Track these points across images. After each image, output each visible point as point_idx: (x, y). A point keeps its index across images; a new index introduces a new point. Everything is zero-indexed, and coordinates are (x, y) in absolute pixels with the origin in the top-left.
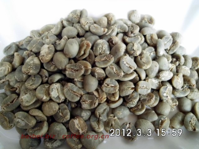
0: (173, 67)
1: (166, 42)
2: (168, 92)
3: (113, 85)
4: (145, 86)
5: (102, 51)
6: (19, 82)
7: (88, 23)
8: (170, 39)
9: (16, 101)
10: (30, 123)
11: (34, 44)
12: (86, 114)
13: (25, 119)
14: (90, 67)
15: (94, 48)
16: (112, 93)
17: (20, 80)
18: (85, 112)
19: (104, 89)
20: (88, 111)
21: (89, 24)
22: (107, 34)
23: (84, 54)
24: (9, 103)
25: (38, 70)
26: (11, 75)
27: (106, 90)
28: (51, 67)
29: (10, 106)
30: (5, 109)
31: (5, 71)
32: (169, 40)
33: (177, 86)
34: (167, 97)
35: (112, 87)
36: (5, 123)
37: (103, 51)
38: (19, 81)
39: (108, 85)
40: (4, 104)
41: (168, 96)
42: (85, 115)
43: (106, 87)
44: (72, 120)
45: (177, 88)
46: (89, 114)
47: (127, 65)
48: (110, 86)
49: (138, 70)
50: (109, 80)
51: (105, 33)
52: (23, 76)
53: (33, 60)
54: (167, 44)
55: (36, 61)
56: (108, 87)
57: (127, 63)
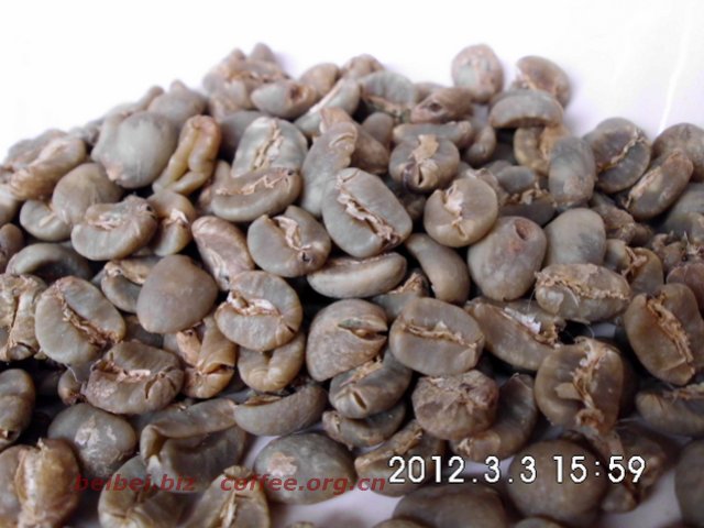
0: (644, 259)
2: (594, 387)
3: (271, 302)
4: (441, 325)
8: (633, 143)
12: (102, 434)
15: (238, 154)
16: (259, 348)
18: (97, 425)
20: (118, 422)
23: (187, 169)
32: (630, 149)
33: (659, 362)
34: (580, 405)
35: (262, 312)
37: (267, 159)
39: (246, 304)
41: (588, 400)
42: (95, 438)
43: (236, 312)
45: (661, 374)
46: (113, 438)
47: (351, 209)
48: (252, 307)
49: (419, 247)
50: (252, 278)
54: (621, 165)
56: (244, 311)
57: (357, 205)
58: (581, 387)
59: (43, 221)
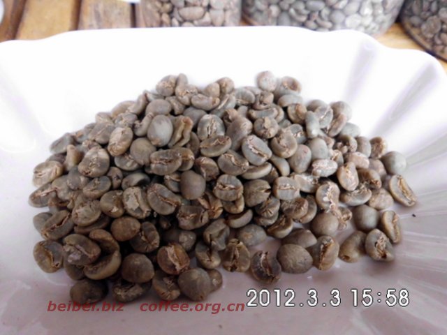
0: (338, 154)
1: (322, 117)
2: (332, 196)
3: (233, 185)
4: (288, 185)
5: (211, 133)
6: (73, 190)
7: (187, 93)
9: (66, 222)
10: (90, 253)
11: (99, 131)
12: (188, 237)
13: (81, 246)
14: (191, 156)
15: (199, 129)
16: (231, 200)
17: (75, 187)
18: (185, 235)
19: (217, 193)
20: (191, 233)
21: (189, 95)
22: (220, 107)
23: (182, 138)
24: (54, 225)
25: (106, 169)
26: (60, 180)
27: (221, 195)
28: (126, 163)
29: (55, 230)
30: (48, 234)
31: (50, 173)
32: (327, 113)
33: (348, 186)
34: (330, 203)
35: (231, 189)
36: (47, 260)
37: (213, 132)
38: (73, 188)
39: (224, 187)
40: (47, 227)
41: (332, 201)
42: (186, 239)
43: (221, 190)
44: (163, 247)
45: (349, 189)
46: (192, 238)
47: (253, 150)
48: (227, 188)
49: (275, 159)
50: (225, 178)
51: (215, 105)
52: (80, 179)
53: (96, 153)
54: (324, 119)
55: (103, 154)
56: (224, 189)
57: (255, 148)
58: (330, 198)
59: (129, 164)
